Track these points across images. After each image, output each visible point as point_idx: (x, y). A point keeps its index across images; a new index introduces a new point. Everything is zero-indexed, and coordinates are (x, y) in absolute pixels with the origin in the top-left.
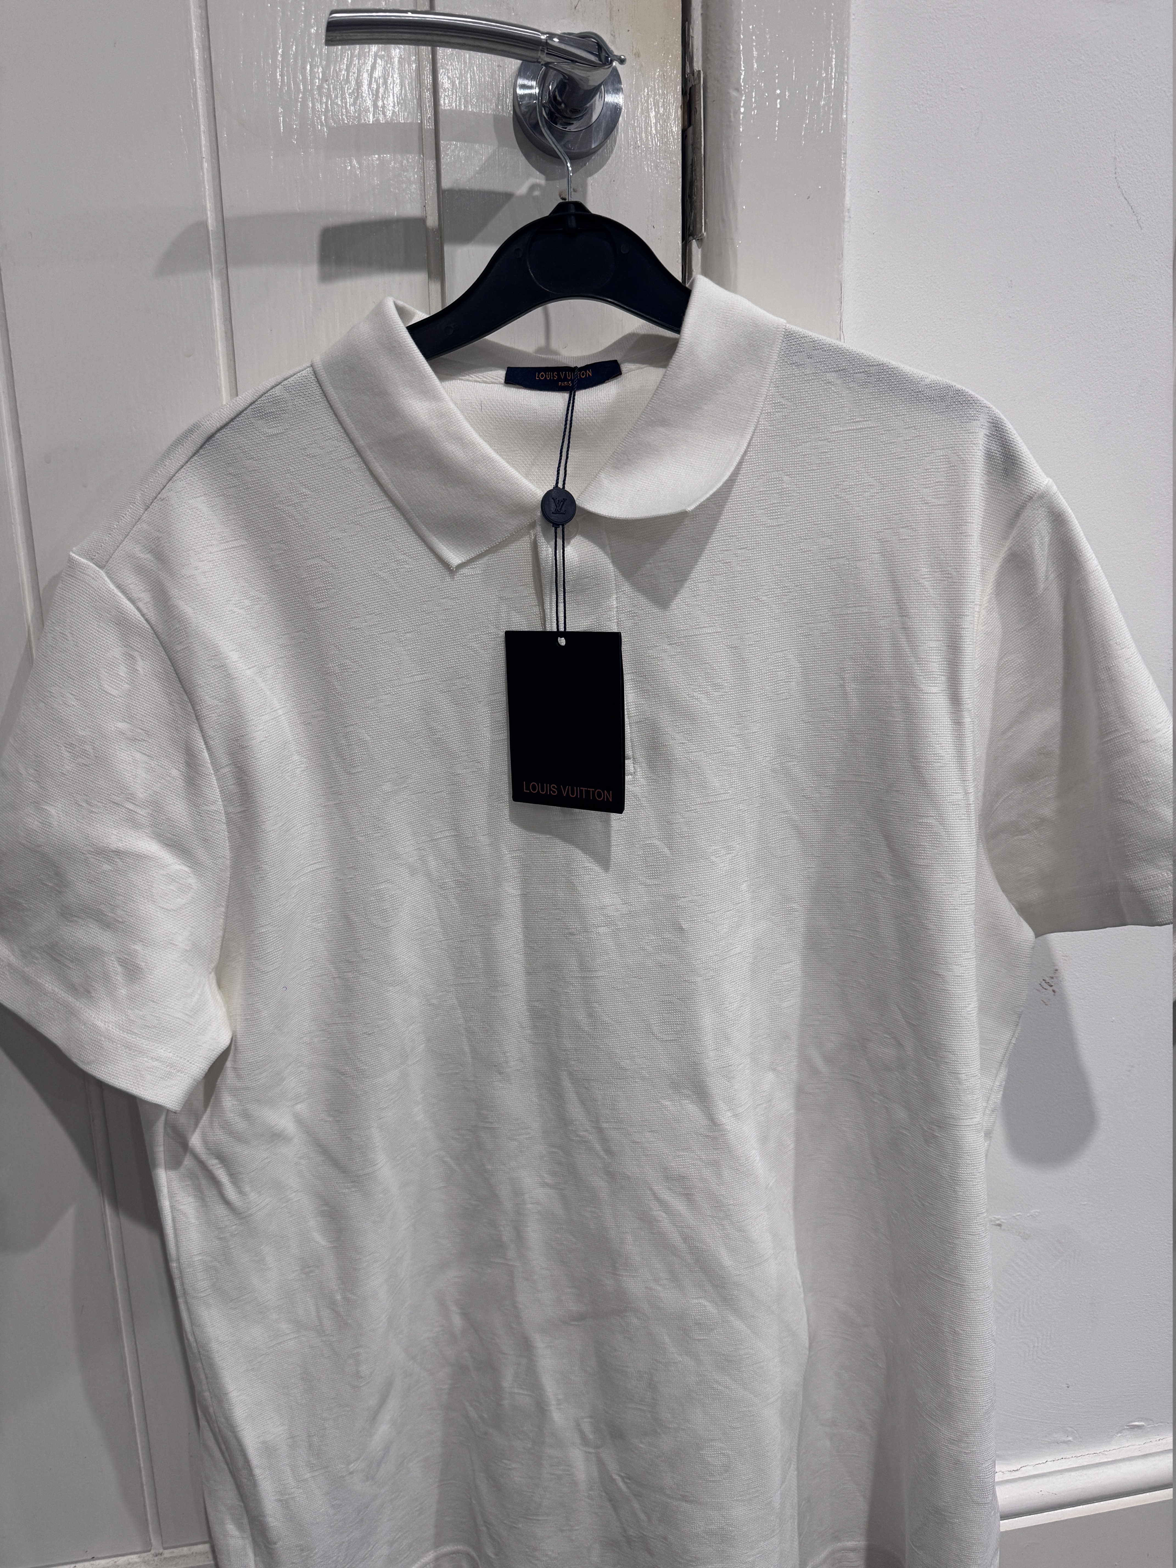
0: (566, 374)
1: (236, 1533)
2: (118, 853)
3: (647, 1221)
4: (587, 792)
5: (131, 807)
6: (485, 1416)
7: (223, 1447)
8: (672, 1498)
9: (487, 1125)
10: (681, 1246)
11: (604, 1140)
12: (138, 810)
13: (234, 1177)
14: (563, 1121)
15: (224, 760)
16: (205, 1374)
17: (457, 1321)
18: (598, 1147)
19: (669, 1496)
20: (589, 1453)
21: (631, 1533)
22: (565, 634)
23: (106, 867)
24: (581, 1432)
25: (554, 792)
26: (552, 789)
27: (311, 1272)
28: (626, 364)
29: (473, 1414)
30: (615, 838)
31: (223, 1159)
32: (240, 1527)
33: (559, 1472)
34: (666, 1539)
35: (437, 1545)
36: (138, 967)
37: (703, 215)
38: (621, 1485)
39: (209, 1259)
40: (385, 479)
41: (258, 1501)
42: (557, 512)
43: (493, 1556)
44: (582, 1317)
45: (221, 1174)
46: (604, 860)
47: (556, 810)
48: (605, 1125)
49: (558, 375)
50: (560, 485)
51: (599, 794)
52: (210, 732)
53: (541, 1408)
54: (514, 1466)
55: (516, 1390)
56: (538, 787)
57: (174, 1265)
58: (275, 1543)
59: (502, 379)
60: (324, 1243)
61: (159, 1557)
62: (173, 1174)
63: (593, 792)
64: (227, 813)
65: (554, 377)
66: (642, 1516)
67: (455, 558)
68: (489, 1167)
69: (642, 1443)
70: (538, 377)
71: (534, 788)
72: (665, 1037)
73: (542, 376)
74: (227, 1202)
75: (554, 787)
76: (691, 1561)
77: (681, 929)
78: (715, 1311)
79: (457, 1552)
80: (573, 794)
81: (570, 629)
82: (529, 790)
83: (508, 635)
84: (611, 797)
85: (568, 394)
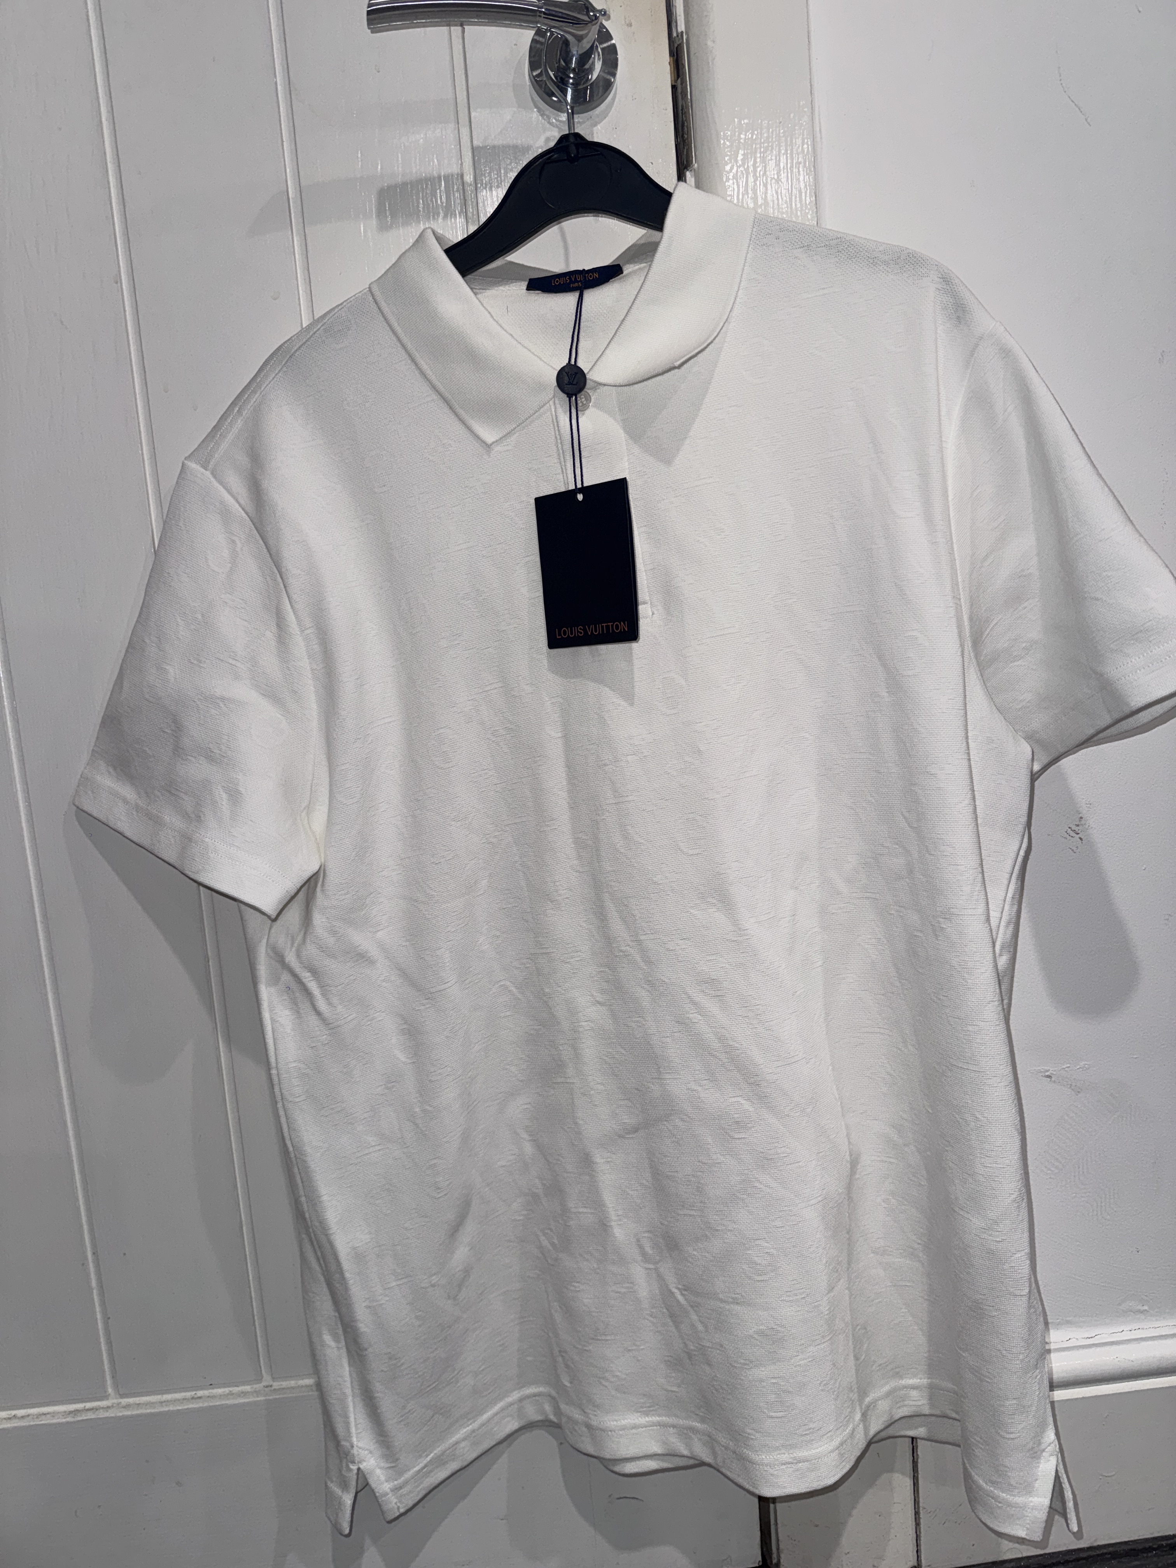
0: (576, 276)
1: (333, 1344)
2: (223, 699)
3: (683, 1022)
4: (608, 627)
5: (231, 661)
6: (556, 1241)
7: (319, 1254)
8: (725, 1302)
9: (544, 951)
10: (716, 1045)
11: (643, 951)
12: (238, 664)
13: (322, 987)
14: (608, 940)
15: (308, 622)
16: (302, 1179)
17: (529, 1149)
18: (638, 958)
19: (722, 1301)
20: (650, 1269)
21: (692, 1348)
22: (584, 490)
23: (213, 711)
24: (641, 1247)
25: (581, 633)
26: (578, 631)
27: (393, 1086)
28: (628, 265)
29: (545, 1243)
30: (637, 674)
31: (314, 972)
32: (336, 1339)
33: (623, 1290)
34: (721, 1346)
35: (520, 1386)
36: (238, 792)
37: (693, 149)
38: (680, 1298)
39: (302, 1066)
40: (429, 372)
41: (350, 1306)
42: (569, 383)
43: (568, 1384)
44: (636, 1130)
45: (313, 986)
46: (629, 697)
47: (585, 649)
48: (642, 938)
49: (570, 278)
50: (573, 362)
51: (617, 626)
52: (295, 597)
53: (604, 1226)
54: (582, 1287)
55: (581, 1210)
56: (568, 631)
57: (274, 1072)
58: (366, 1350)
59: (525, 288)
60: (403, 1059)
61: (270, 1388)
62: (272, 990)
63: (612, 626)
64: (312, 670)
65: (566, 280)
66: (700, 1327)
67: (489, 435)
68: (547, 990)
69: (694, 1250)
70: (554, 283)
71: (565, 633)
72: (691, 852)
73: (557, 282)
74: (318, 1013)
75: (580, 629)
76: (746, 1364)
77: (699, 751)
78: (751, 1109)
79: (539, 1395)
80: (596, 632)
81: (585, 485)
82: (561, 635)
83: (538, 500)
84: (626, 629)
85: (577, 294)
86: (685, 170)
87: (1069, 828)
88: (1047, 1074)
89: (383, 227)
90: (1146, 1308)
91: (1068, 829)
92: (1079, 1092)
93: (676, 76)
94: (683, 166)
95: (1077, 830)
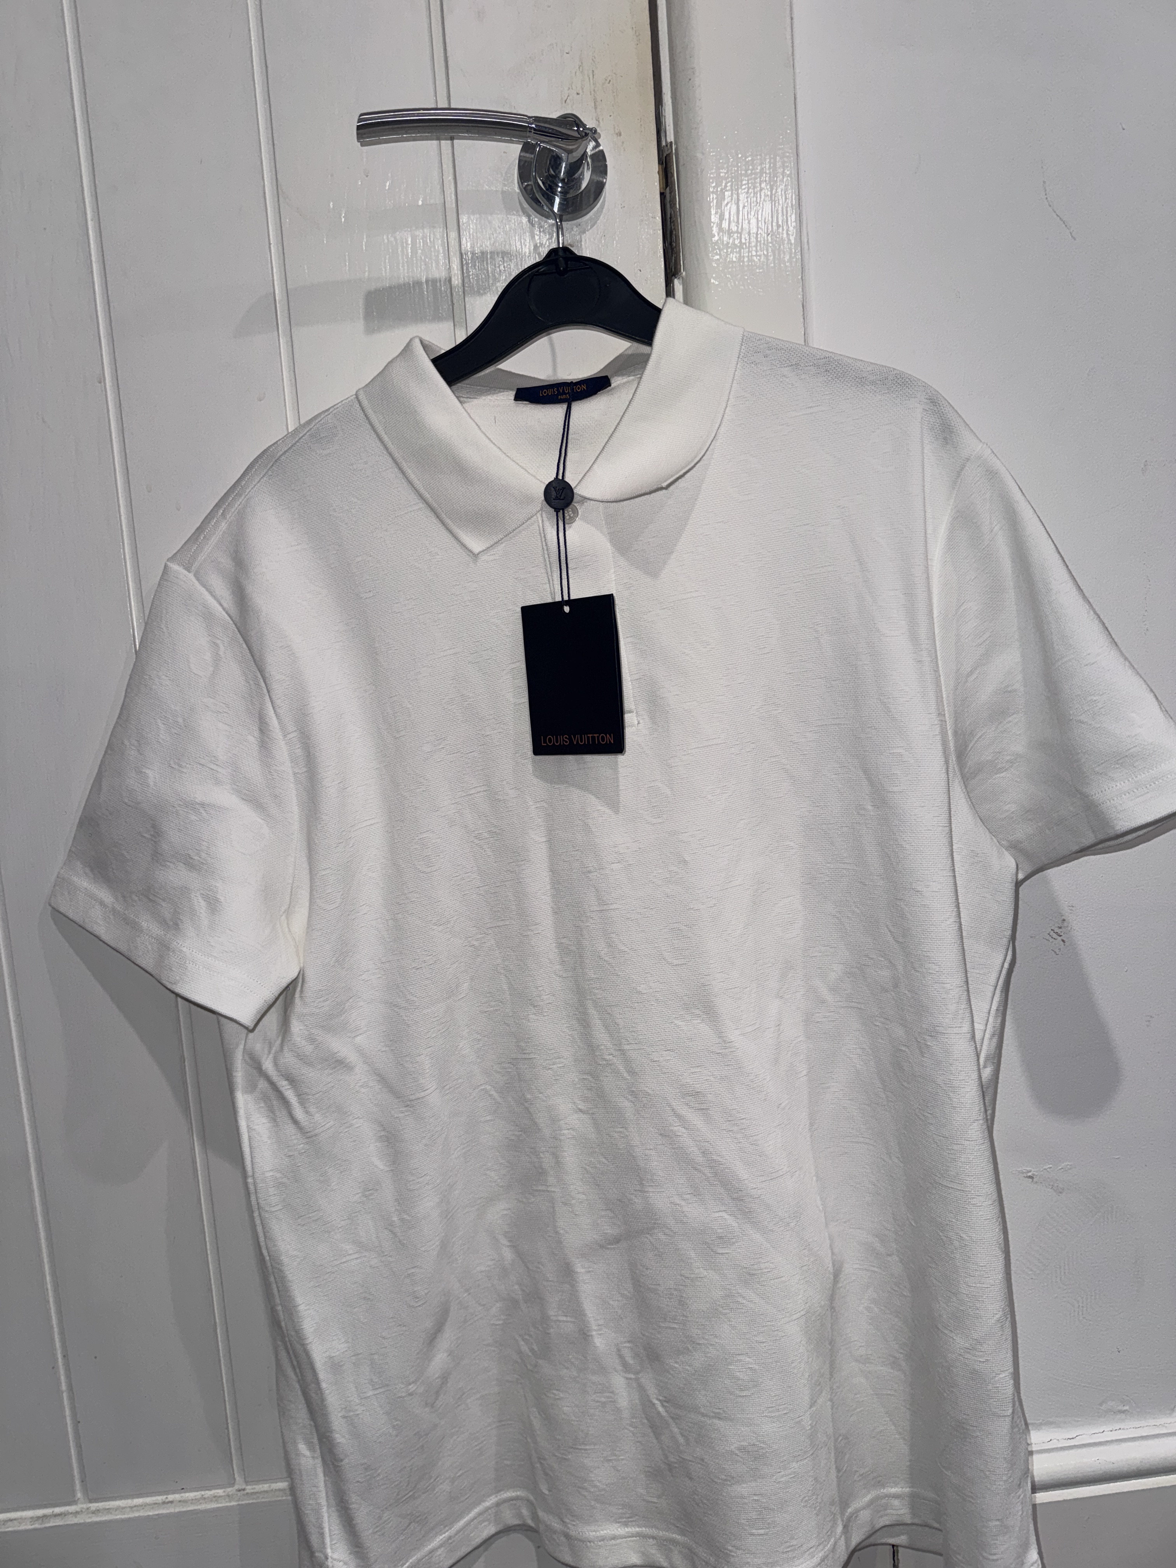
0: (563, 388)
1: (308, 1453)
2: (202, 805)
3: (666, 1135)
4: (593, 738)
5: (213, 766)
6: (536, 1348)
7: (295, 1363)
8: (706, 1416)
9: (527, 1056)
10: (700, 1159)
11: (627, 1061)
12: (219, 770)
13: (299, 1095)
14: (591, 1047)
15: (291, 727)
16: (278, 1287)
17: (508, 1255)
18: (621, 1068)
19: (703, 1415)
20: (631, 1379)
21: (673, 1460)
22: (570, 602)
23: (193, 817)
24: (621, 1357)
25: (566, 742)
26: (564, 740)
27: (371, 1195)
28: (615, 377)
29: (525, 1348)
30: (623, 783)
31: (292, 1080)
32: (311, 1448)
33: (603, 1400)
34: (702, 1460)
35: (498, 1491)
36: (217, 900)
37: (681, 258)
38: (661, 1409)
39: (279, 1175)
40: (417, 483)
41: (325, 1416)
42: (557, 498)
43: (547, 1492)
44: (617, 1240)
45: (290, 1094)
46: (614, 805)
47: (571, 758)
48: (626, 1047)
49: (558, 390)
50: (560, 477)
51: (603, 737)
52: (278, 702)
53: (584, 1335)
54: (562, 1395)
55: (561, 1318)
56: (553, 739)
57: (250, 1180)
58: (342, 1460)
59: (513, 398)
60: (382, 1167)
61: (242, 1492)
62: (249, 1097)
63: (598, 737)
64: (295, 774)
65: (554, 392)
66: (681, 1440)
67: (476, 545)
68: (529, 1096)
69: (676, 1362)
70: (542, 394)
71: (550, 740)
72: (676, 962)
73: (545, 392)
74: (295, 1122)
75: (566, 738)
76: (726, 1480)
77: (685, 862)
78: (735, 1224)
79: (517, 1498)
80: (582, 742)
81: (572, 597)
82: (547, 743)
83: (524, 609)
84: (612, 742)
85: (565, 406)
86: (673, 277)
87: (1052, 930)
88: (1030, 1174)
89: (370, 330)
90: (1127, 1408)
91: (1050, 931)
92: (1061, 1193)
93: (664, 184)
94: (671, 272)
95: (1059, 932)
